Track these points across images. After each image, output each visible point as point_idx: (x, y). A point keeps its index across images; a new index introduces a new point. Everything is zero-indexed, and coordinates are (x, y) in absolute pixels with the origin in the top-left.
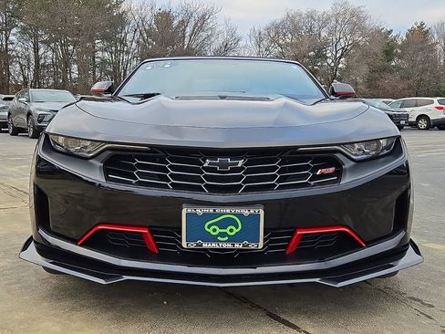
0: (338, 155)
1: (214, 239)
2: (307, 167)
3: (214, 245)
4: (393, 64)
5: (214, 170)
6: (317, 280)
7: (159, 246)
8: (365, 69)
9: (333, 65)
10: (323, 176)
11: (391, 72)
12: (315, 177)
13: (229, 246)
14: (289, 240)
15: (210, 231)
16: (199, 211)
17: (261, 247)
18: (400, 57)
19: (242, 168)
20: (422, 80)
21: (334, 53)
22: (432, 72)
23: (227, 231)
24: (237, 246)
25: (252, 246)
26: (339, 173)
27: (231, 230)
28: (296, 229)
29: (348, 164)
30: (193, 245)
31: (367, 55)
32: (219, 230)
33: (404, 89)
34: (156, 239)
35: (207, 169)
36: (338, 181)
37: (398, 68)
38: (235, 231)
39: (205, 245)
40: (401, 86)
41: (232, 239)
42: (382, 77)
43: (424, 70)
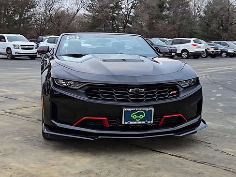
0: (177, 86)
1: (134, 120)
2: (166, 91)
3: (135, 123)
4: (164, 14)
5: (134, 93)
6: (172, 134)
7: (110, 124)
8: (147, 17)
9: (126, 13)
10: (173, 94)
11: (163, 19)
12: (170, 95)
13: (140, 123)
14: (160, 120)
15: (133, 117)
16: (129, 110)
17: (152, 122)
18: (168, 9)
19: (144, 92)
20: (181, 24)
21: (127, 5)
22: (187, 20)
23: (140, 117)
24: (143, 122)
25: (149, 122)
26: (178, 93)
27: (141, 117)
28: (163, 115)
29: (181, 89)
30: (126, 123)
31: (148, 7)
32: (136, 117)
33: (171, 30)
34: (109, 122)
35: (130, 93)
36: (178, 96)
37: (167, 16)
38: (143, 117)
39: (131, 123)
40: (169, 28)
41: (141, 120)
42: (157, 22)
43: (183, 18)
